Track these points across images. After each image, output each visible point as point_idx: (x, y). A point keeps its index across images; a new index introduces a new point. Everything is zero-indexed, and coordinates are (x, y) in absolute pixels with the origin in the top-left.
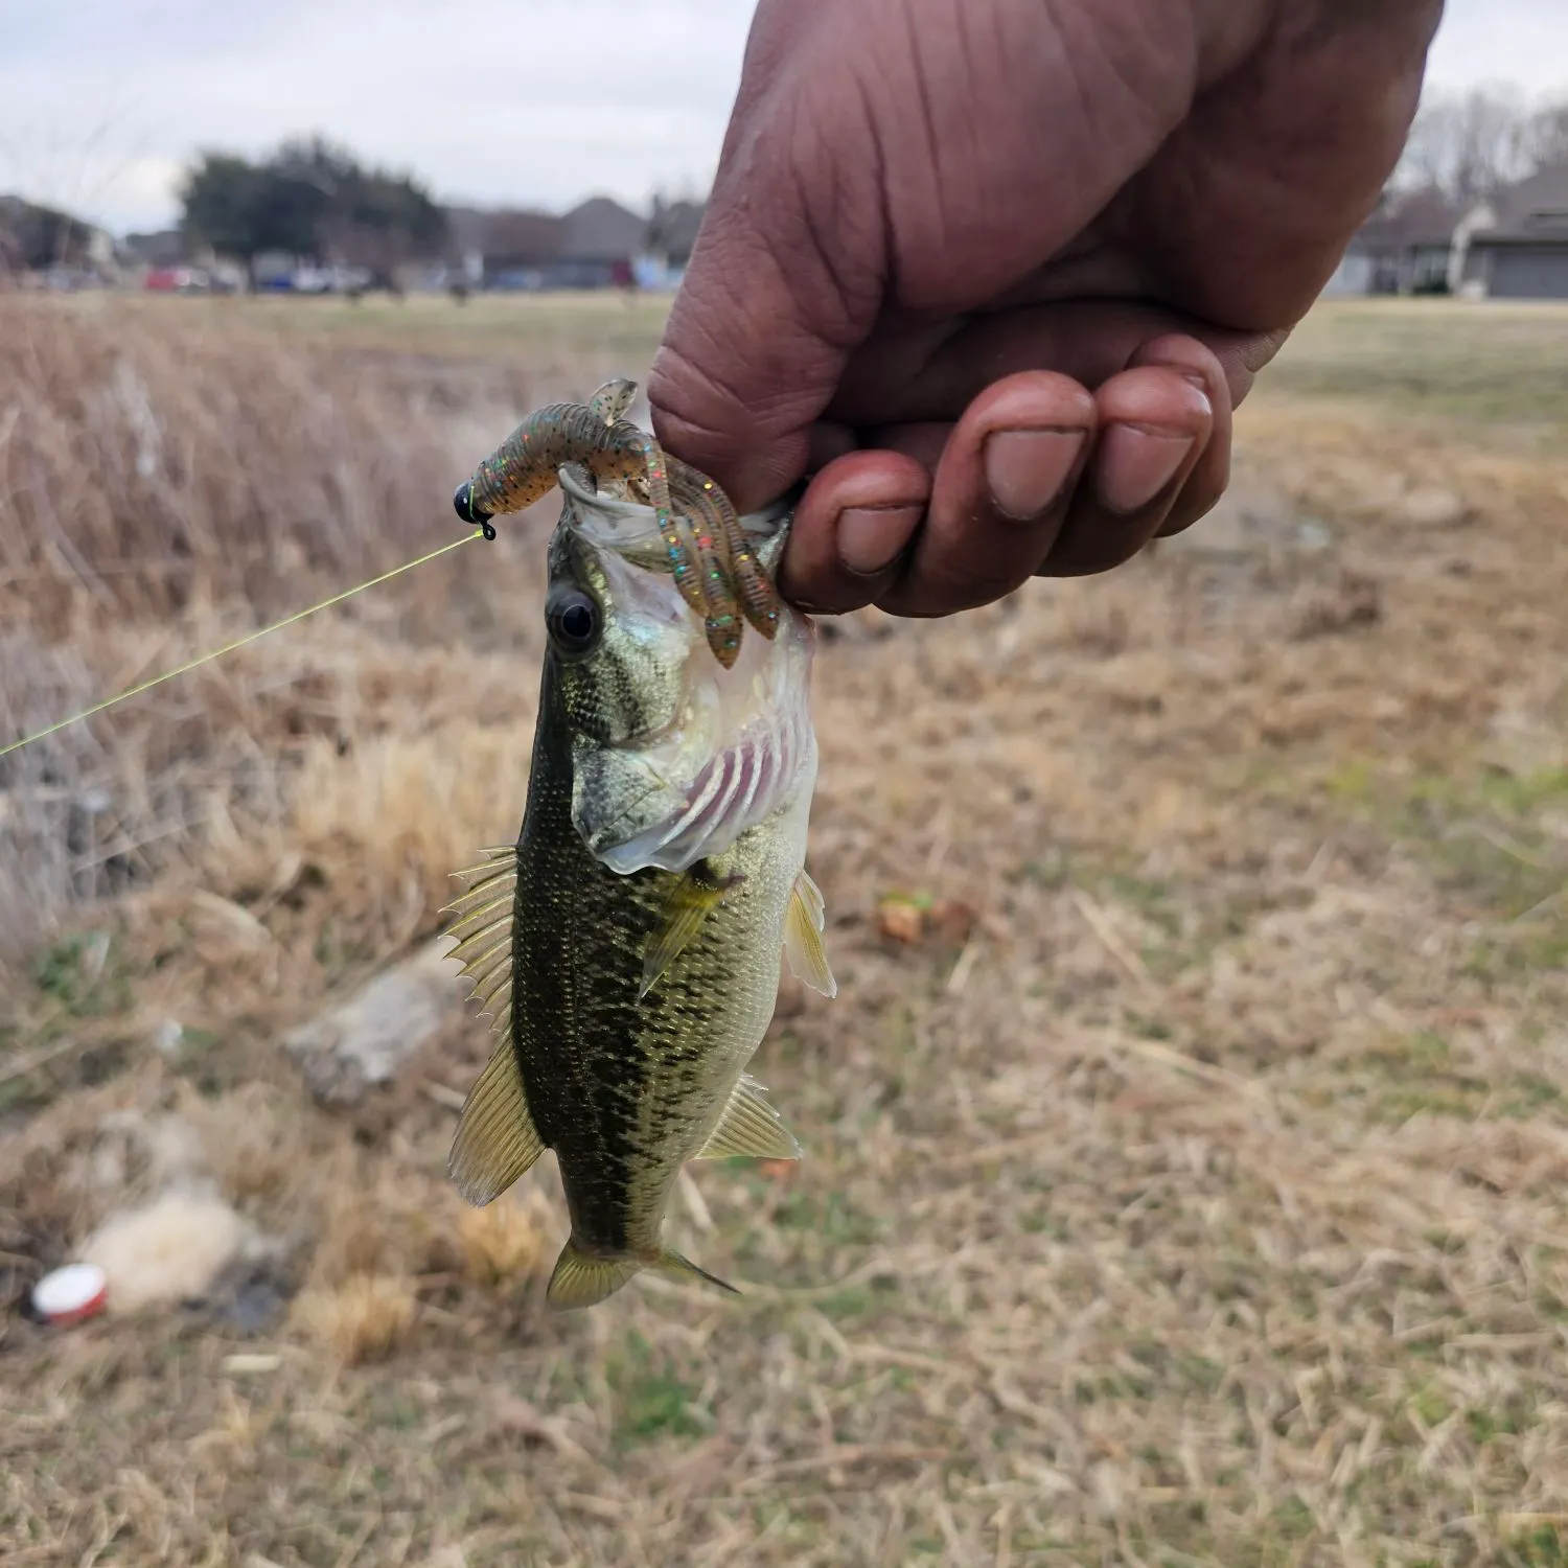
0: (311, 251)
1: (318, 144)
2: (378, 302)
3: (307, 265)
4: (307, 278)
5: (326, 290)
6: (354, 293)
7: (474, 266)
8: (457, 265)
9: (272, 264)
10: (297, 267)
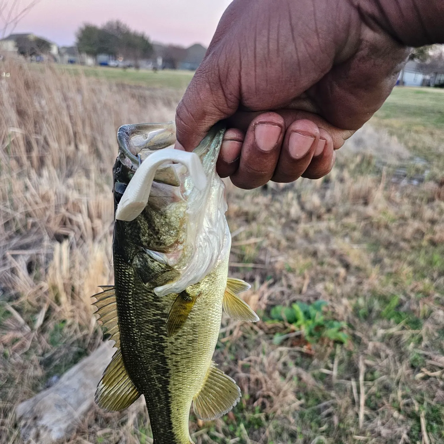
0: (114, 55)
1: (118, 23)
2: (132, 70)
3: (112, 59)
4: (112, 63)
5: (117, 66)
6: (125, 68)
7: (160, 61)
8: (155, 61)
9: (103, 58)
10: (110, 59)
